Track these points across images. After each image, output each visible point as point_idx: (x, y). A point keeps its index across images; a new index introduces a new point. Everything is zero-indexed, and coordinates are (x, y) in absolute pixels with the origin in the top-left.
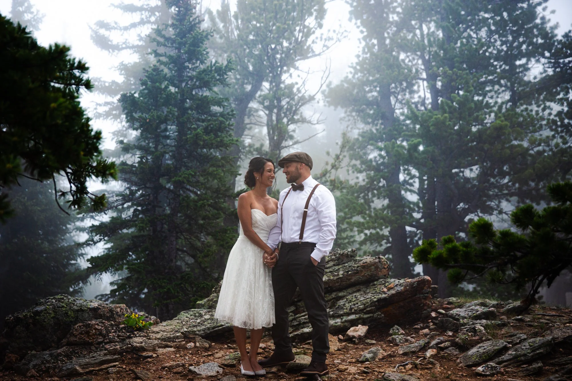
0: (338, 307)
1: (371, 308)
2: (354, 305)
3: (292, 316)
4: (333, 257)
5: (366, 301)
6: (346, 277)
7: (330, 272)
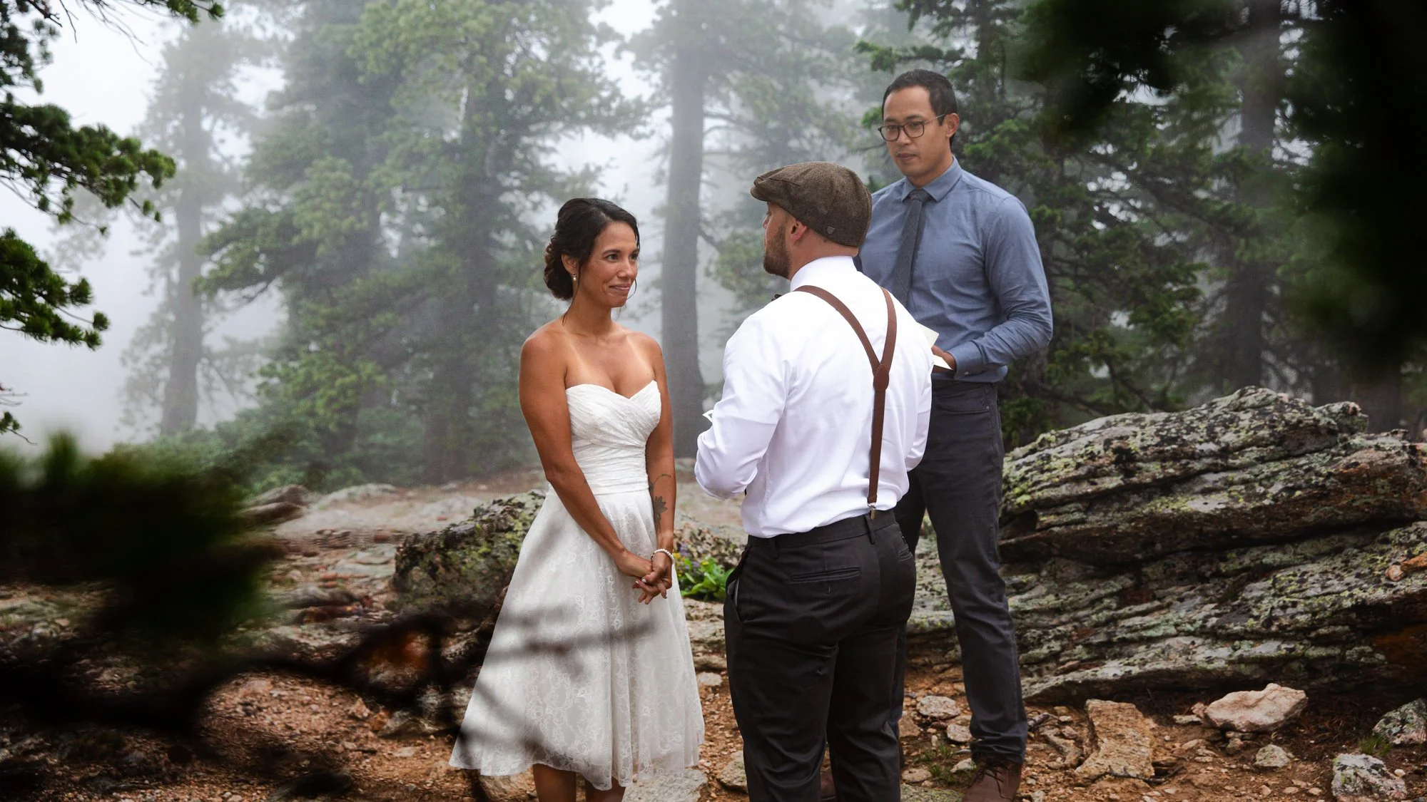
0: (1239, 605)
1: (1332, 629)
2: (1284, 607)
3: (1108, 608)
4: (1264, 433)
5: (1320, 600)
6: (1285, 506)
7: (1244, 482)
